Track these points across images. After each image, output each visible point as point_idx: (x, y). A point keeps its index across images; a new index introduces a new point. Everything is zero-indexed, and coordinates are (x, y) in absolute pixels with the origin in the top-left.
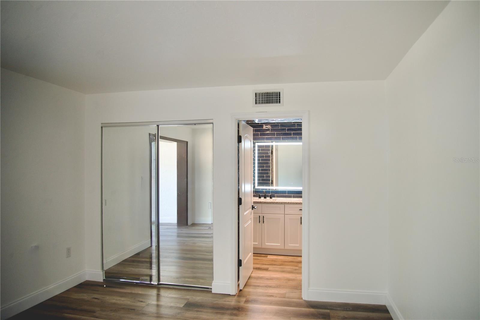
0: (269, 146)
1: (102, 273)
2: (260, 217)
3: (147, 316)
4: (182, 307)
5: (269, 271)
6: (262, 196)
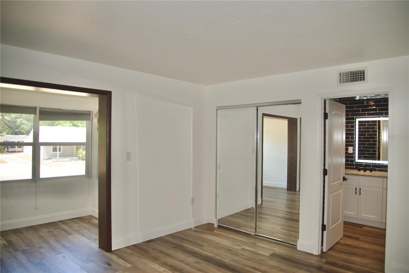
0: (375, 121)
1: (215, 220)
2: (356, 188)
3: (239, 256)
4: (268, 255)
5: (360, 240)
6: (362, 169)
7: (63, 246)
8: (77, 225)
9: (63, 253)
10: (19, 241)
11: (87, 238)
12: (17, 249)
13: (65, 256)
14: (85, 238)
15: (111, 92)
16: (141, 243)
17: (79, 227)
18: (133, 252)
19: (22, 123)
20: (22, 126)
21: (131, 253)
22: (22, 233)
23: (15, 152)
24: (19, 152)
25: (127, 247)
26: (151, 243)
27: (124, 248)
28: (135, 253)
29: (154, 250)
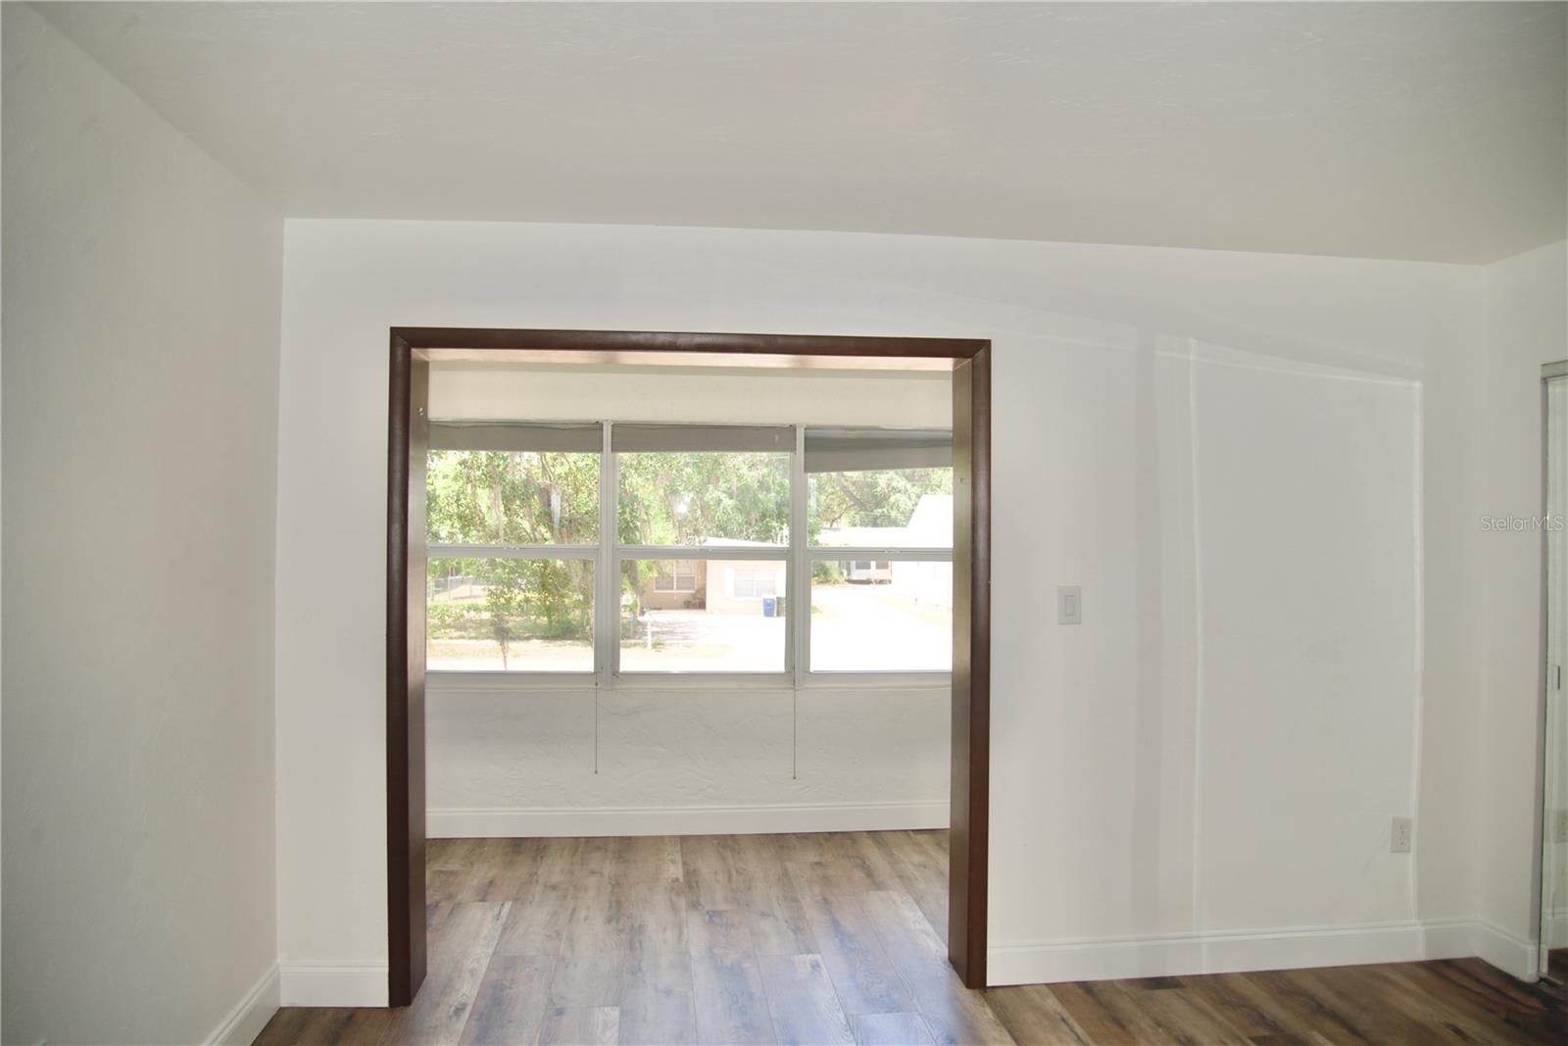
1: (1528, 950)
7: (835, 924)
8: (917, 858)
9: (820, 952)
10: (720, 877)
11: (925, 915)
12: (700, 904)
13: (818, 965)
14: (920, 914)
15: (989, 341)
16: (1119, 981)
17: (920, 865)
18: (1066, 1015)
19: (893, 488)
20: (892, 499)
21: (1058, 1017)
22: (739, 853)
23: (868, 582)
24: (881, 582)
25: (1053, 987)
26: (1162, 993)
27: (1038, 987)
28: (1071, 1021)
29: (1160, 1025)
